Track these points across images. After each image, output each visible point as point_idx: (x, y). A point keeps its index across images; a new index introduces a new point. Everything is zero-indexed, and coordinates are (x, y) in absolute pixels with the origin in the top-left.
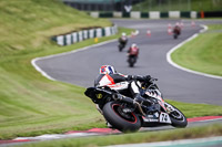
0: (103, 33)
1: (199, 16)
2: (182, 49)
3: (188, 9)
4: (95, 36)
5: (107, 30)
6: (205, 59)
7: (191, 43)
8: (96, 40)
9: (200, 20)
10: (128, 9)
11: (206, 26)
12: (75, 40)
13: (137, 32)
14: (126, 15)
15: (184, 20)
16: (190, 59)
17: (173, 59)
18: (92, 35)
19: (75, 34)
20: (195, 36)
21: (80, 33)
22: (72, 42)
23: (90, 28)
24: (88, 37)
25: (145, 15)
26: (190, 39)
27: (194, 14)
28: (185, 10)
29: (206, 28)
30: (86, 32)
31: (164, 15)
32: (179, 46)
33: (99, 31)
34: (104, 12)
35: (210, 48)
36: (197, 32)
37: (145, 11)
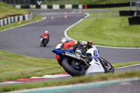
0: (24, 18)
1: (84, 7)
2: (74, 28)
3: (77, 3)
4: (19, 20)
5: (26, 16)
6: (88, 35)
7: (79, 24)
8: (19, 23)
9: (84, 10)
10: (39, 3)
11: (89, 13)
12: (6, 23)
13: (45, 18)
14: (38, 7)
15: (75, 10)
16: (78, 34)
17: (68, 34)
18: (16, 20)
19: (5, 19)
20: (82, 20)
21: (9, 18)
22: (4, 24)
23: (16, 15)
24: (14, 21)
25: (50, 7)
26: (79, 22)
27: (80, 6)
28: (75, 4)
29: (88, 15)
30: (12, 18)
31: (62, 7)
32: (72, 26)
33: (21, 17)
34: (24, 5)
35: (92, 27)
36: (83, 17)
37: (50, 4)
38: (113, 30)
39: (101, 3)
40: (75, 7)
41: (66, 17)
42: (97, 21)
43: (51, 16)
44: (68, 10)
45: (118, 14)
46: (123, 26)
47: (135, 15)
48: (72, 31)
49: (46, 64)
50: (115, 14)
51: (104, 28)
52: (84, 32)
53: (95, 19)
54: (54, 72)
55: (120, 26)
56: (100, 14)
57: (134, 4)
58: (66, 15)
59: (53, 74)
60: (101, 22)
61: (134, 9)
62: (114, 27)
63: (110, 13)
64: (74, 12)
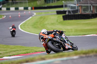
1: (32, 9)
2: (25, 23)
6: (35, 27)
9: (33, 11)
11: (35, 13)
13: (5, 17)
15: (25, 11)
17: (21, 28)
20: (31, 17)
25: (8, 9)
26: (28, 19)
27: (29, 8)
28: (26, 7)
29: (35, 14)
31: (17, 9)
32: (24, 22)
35: (37, 22)
36: (31, 16)
37: (8, 7)
38: (52, 24)
39: (44, 6)
40: (26, 8)
41: (19, 15)
42: (41, 18)
43: (9, 15)
44: (21, 11)
45: (56, 13)
46: (59, 21)
47: (67, 14)
48: (24, 25)
49: (6, 49)
50: (53, 13)
51: (46, 23)
52: (32, 25)
53: (40, 17)
54: (11, 54)
55: (57, 21)
56: (43, 13)
57: (66, 6)
58: (19, 14)
59: (10, 56)
60: (44, 19)
61: (66, 9)
62: (53, 22)
63: (50, 13)
64: (25, 12)
